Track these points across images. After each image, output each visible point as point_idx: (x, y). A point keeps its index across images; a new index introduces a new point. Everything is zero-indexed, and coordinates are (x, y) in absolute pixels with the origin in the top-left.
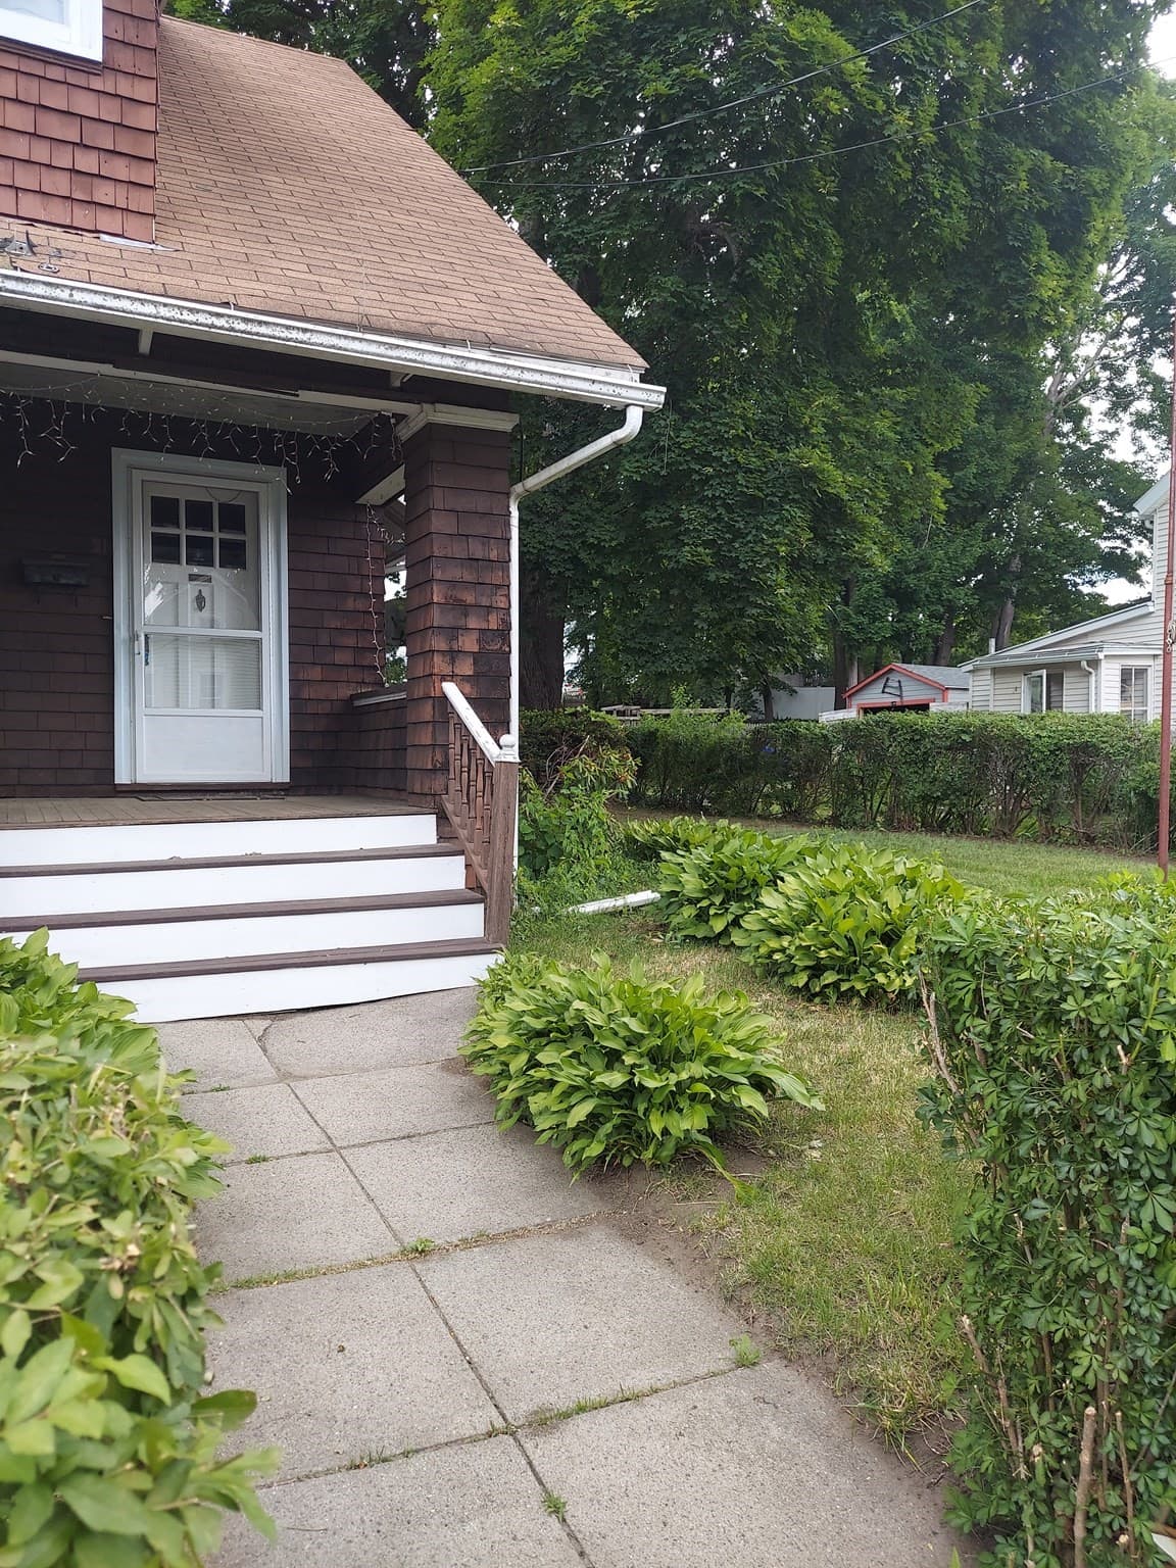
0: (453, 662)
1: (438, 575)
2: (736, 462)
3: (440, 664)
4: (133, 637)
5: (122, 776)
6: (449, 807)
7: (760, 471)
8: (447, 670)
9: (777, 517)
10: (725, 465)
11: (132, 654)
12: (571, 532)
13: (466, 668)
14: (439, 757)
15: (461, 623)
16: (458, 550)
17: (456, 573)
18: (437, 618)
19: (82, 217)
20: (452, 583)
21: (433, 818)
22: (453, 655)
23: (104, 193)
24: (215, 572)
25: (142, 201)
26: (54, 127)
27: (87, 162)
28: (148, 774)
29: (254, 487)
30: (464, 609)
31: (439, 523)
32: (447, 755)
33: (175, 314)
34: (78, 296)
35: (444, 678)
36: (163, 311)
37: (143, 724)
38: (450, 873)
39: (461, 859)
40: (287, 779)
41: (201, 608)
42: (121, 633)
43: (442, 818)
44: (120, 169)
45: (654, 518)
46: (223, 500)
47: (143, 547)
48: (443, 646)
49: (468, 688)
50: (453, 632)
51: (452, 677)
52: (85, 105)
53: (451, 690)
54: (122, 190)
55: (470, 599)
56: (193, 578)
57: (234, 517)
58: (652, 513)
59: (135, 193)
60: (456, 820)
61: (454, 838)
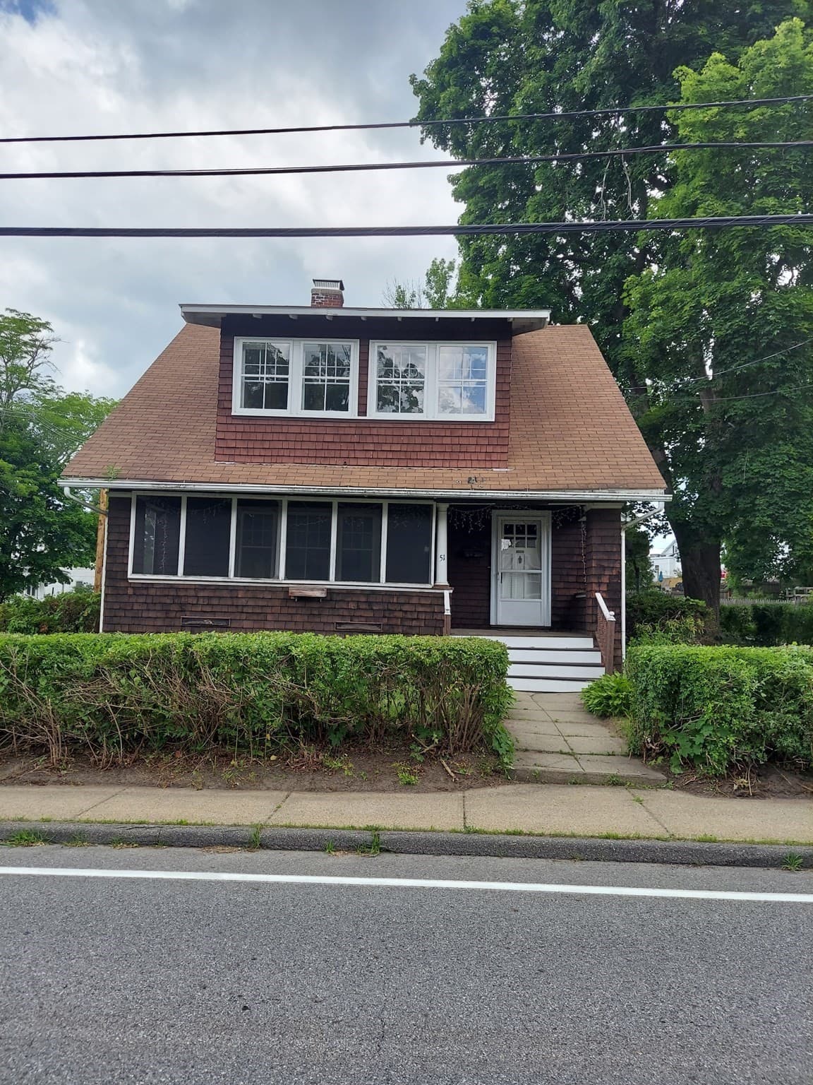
0: (599, 586)
1: (594, 557)
2: (782, 476)
3: (595, 587)
4: (497, 574)
5: (492, 623)
6: (597, 635)
7: (799, 479)
8: (597, 589)
9: (809, 500)
10: (777, 478)
11: (497, 580)
12: (702, 508)
13: (604, 588)
14: (594, 618)
15: (603, 573)
16: (602, 549)
17: (600, 556)
18: (594, 572)
19: (488, 464)
20: (599, 560)
21: (592, 639)
22: (599, 584)
23: (494, 457)
24: (526, 549)
25: (504, 457)
26: (482, 441)
27: (490, 449)
28: (500, 622)
29: (539, 519)
30: (604, 568)
31: (595, 540)
32: (597, 618)
33: (512, 495)
34: (488, 494)
35: (596, 592)
36: (509, 495)
37: (500, 604)
38: (596, 657)
39: (600, 653)
40: (550, 625)
41: (520, 562)
42: (493, 573)
43: (595, 639)
44: (498, 449)
45: (742, 503)
46: (529, 524)
47: (501, 531)
48: (596, 581)
49: (605, 595)
50: (599, 576)
51: (599, 591)
52: (490, 433)
53: (598, 596)
54: (499, 455)
55: (606, 565)
56: (517, 552)
57: (532, 530)
58: (741, 500)
59: (502, 455)
60: (598, 640)
61: (598, 646)
